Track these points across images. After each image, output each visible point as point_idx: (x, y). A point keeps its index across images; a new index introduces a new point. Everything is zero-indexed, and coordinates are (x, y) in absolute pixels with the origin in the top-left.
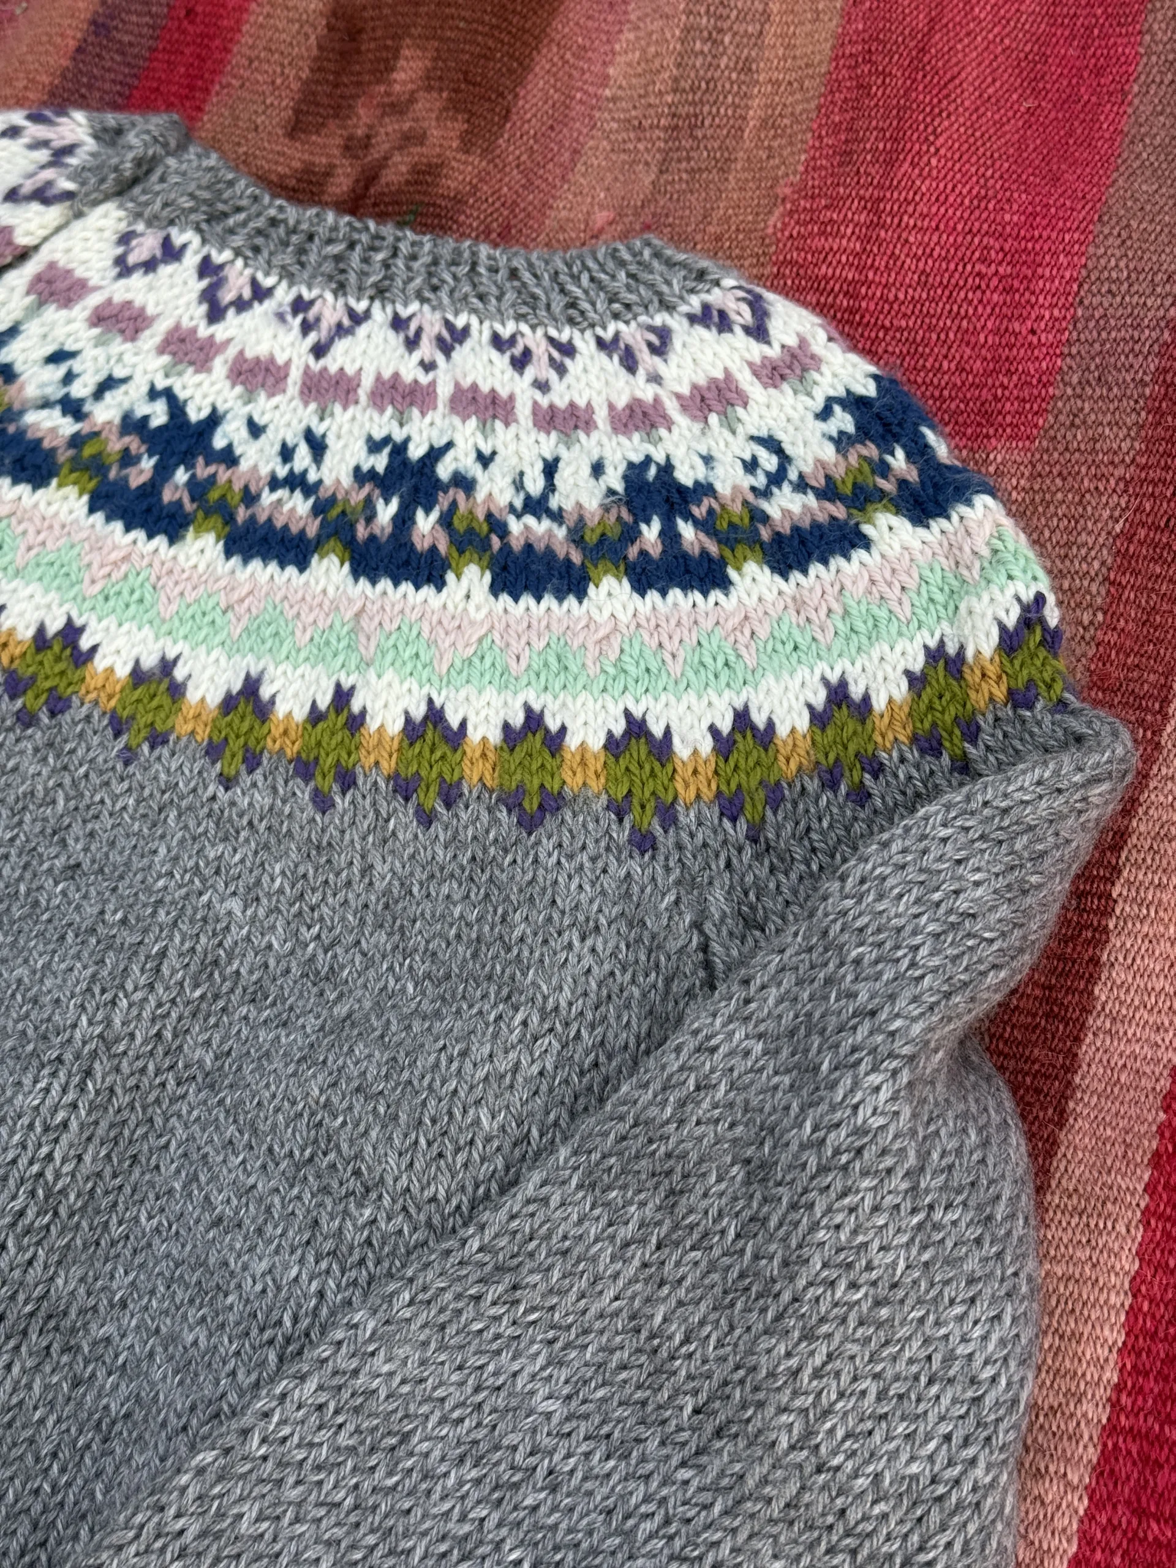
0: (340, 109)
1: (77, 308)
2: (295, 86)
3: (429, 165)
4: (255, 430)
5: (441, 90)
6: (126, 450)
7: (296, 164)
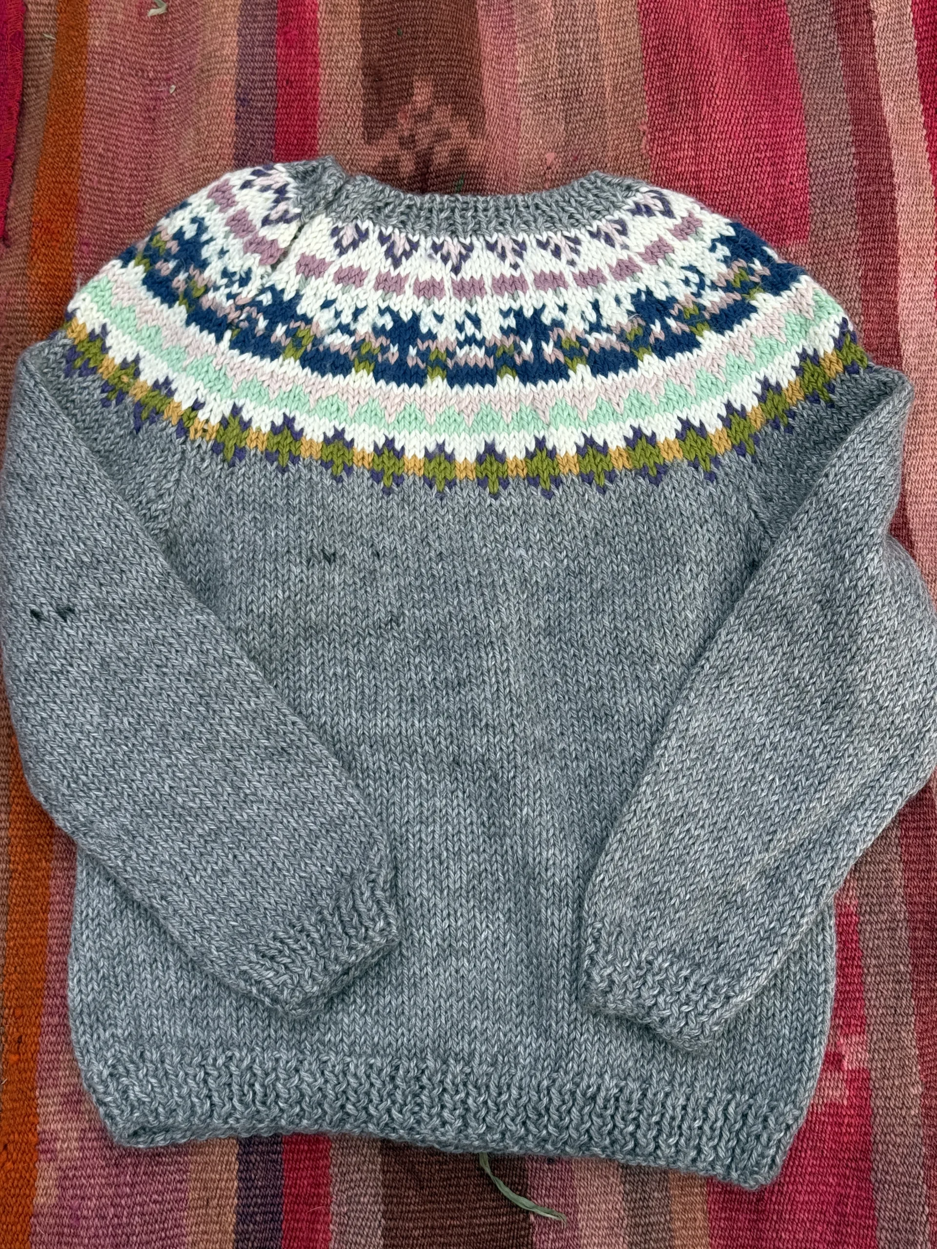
0: (389, 122)
1: (326, 275)
2: (359, 113)
3: (459, 150)
4: (440, 319)
5: (446, 104)
6: (381, 345)
7: (380, 159)
